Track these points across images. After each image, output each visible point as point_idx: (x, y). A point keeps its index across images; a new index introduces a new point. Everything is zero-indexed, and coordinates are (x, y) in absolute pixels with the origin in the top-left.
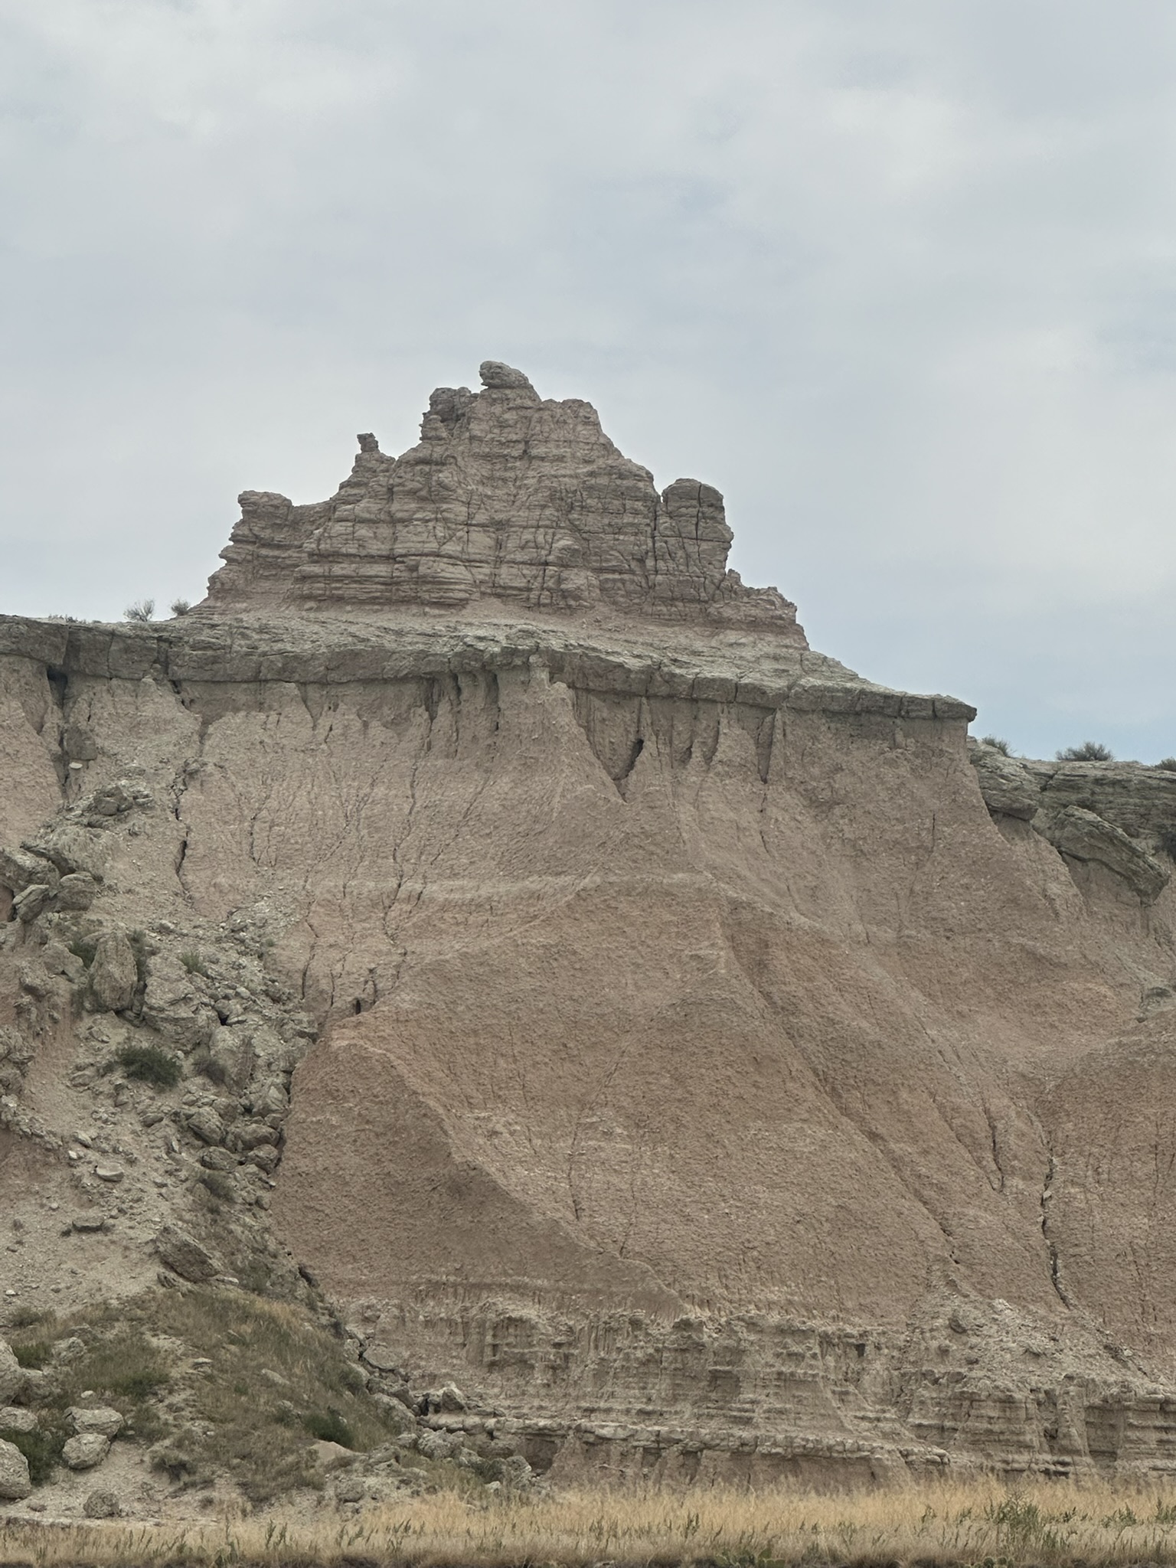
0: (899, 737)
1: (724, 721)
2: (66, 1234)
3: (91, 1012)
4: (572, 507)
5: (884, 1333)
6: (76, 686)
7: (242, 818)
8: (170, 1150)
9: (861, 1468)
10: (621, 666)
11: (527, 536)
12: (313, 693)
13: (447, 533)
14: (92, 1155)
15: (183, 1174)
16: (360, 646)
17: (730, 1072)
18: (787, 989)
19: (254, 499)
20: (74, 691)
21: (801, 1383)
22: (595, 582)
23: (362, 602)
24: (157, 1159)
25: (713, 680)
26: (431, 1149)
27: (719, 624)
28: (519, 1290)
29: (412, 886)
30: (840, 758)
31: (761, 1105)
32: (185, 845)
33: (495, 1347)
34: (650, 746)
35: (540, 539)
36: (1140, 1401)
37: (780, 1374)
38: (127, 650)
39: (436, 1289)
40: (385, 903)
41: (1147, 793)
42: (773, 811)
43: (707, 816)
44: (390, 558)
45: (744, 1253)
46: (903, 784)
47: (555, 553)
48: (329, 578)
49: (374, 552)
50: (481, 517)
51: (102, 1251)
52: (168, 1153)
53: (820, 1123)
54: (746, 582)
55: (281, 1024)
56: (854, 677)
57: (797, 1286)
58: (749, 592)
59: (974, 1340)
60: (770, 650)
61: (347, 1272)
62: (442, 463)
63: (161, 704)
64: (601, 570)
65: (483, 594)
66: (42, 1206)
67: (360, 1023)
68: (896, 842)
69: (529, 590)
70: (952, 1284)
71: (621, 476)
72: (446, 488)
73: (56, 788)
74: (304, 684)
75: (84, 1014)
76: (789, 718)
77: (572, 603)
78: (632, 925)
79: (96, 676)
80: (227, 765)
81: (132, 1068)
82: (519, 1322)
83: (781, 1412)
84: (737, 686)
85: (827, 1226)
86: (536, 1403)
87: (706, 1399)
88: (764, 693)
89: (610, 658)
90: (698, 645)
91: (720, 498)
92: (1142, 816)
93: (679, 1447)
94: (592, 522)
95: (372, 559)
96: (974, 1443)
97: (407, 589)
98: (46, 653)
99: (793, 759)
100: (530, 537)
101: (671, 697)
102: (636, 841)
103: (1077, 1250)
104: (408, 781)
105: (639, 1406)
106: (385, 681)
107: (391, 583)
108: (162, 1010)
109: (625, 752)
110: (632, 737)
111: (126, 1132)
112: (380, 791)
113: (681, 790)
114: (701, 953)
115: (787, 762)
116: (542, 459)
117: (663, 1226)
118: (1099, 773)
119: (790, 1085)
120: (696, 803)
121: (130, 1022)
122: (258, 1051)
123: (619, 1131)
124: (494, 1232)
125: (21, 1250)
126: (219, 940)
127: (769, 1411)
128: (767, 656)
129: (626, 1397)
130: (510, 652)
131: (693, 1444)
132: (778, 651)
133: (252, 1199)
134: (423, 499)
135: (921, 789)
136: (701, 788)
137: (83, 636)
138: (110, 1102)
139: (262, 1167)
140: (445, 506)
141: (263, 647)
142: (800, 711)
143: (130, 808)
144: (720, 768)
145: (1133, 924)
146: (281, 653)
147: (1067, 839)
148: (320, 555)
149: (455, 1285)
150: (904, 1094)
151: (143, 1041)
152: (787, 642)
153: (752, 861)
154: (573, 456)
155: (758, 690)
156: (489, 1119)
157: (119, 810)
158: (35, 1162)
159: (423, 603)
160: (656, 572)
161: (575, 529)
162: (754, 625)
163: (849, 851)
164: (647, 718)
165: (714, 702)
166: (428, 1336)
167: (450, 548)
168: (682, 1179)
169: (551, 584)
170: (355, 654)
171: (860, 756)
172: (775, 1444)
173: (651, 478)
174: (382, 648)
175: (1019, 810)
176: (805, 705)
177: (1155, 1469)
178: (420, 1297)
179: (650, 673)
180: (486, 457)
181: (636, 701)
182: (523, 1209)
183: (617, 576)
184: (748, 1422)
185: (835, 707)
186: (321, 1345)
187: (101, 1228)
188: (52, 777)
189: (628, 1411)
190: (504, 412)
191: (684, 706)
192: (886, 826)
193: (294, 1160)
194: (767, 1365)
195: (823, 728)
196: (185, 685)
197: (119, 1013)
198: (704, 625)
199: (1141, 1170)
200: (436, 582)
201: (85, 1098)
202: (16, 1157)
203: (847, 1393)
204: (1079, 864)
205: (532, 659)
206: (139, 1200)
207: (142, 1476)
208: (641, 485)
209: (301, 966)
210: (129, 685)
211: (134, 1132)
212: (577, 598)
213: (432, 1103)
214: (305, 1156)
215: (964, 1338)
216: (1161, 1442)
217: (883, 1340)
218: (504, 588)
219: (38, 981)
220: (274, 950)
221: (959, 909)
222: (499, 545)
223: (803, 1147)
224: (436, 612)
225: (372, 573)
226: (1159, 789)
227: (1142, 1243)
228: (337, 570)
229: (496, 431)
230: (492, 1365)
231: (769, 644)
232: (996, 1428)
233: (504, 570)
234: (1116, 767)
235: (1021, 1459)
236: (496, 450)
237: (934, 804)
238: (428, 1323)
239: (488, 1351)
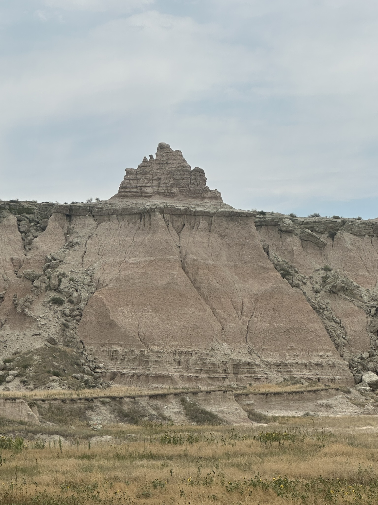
0: (239, 221)
1: (201, 220)
2: (33, 336)
3: (49, 290)
4: (174, 174)
5: (198, 350)
6: (73, 217)
7: (98, 245)
8: (58, 318)
9: (169, 378)
10: (179, 209)
11: (164, 181)
12: (119, 217)
13: (148, 181)
14: (42, 320)
15: (60, 323)
16: (128, 207)
17: (174, 297)
18: (201, 278)
19: (128, 170)
20: (72, 219)
21: (160, 362)
22: (178, 190)
23: (132, 197)
24: (55, 320)
25: (198, 211)
26: (107, 316)
27: (204, 198)
28: (118, 344)
29: (127, 259)
30: (227, 226)
31: (180, 304)
32: (85, 252)
33: (112, 356)
34: (186, 225)
35: (167, 182)
36: (243, 363)
37: (155, 360)
38: (83, 209)
39: (105, 344)
40: (120, 263)
41: (326, 224)
42: (211, 238)
43: (195, 240)
44: (137, 187)
45: (169, 335)
46: (239, 231)
47: (170, 184)
48: (125, 192)
49: (133, 186)
50: (156, 177)
51: (38, 339)
52: (57, 319)
53: (193, 307)
54: (210, 189)
55: (88, 291)
56: (232, 208)
57: (180, 342)
58: (211, 191)
59: (216, 351)
60: (213, 203)
61: (89, 341)
62: (147, 167)
63: (90, 221)
64: (180, 187)
65: (156, 194)
66: (30, 330)
67: (100, 291)
68: (237, 244)
69: (165, 193)
70: (217, 340)
71: (184, 167)
72: (147, 172)
73: (64, 240)
74: (118, 215)
75: (48, 291)
76: (216, 218)
77: (174, 195)
78: (161, 267)
79: (77, 215)
80: (98, 234)
81: (54, 302)
82: (116, 351)
83: (156, 368)
84: (204, 212)
85: (190, 329)
86: (117, 366)
87: (144, 365)
88: (210, 213)
89: (177, 208)
90: (198, 203)
91: (204, 171)
92: (325, 229)
93: (137, 375)
94: (178, 177)
95: (133, 188)
96: (206, 372)
97: (140, 194)
98: (64, 212)
99: (217, 227)
100: (165, 181)
101: (190, 215)
102: (163, 250)
103: (252, 331)
104: (133, 236)
105: (132, 367)
106: (133, 214)
107: (137, 192)
108: (62, 289)
109: (181, 227)
110: (183, 224)
111: (50, 315)
112: (127, 238)
113: (191, 235)
114: (174, 273)
115: (215, 227)
116: (170, 164)
117: (154, 330)
118: (314, 220)
119: (188, 300)
120: (194, 238)
121: (57, 292)
122: (82, 297)
123: (150, 310)
124: (115, 333)
125: (23, 339)
126: (82, 273)
127: (153, 368)
128: (212, 205)
129: (131, 365)
130: (151, 209)
131: (139, 374)
132: (215, 203)
133: (74, 327)
134: (143, 174)
135: (243, 232)
136: (195, 234)
137: (73, 207)
138: (49, 308)
139: (77, 320)
140: (147, 176)
141: (110, 208)
142: (218, 216)
143: (75, 245)
144: (199, 230)
145: (317, 254)
146: (113, 209)
147: (303, 236)
148: (123, 187)
149: (108, 344)
150: (222, 300)
151: (58, 296)
152: (218, 201)
153: (204, 249)
154: (176, 163)
155: (208, 212)
156: (123, 309)
157: (73, 245)
158: (31, 321)
159: (143, 197)
160: (191, 187)
161: (174, 179)
162: (211, 198)
163: (227, 246)
164: (186, 219)
165: (199, 215)
166: (103, 354)
167: (149, 185)
168: (161, 320)
169: (169, 191)
170: (127, 209)
171: (231, 225)
172: (153, 374)
173: (190, 167)
174: (132, 207)
175: (288, 231)
176: (219, 215)
177: (246, 376)
178: (102, 346)
179: (186, 210)
180: (159, 164)
181: (183, 216)
182: (120, 328)
183: (183, 189)
184: (149, 370)
185: (226, 215)
186: (75, 356)
187: (39, 334)
188: (64, 238)
189: (130, 368)
190: (163, 154)
191: (193, 217)
192: (235, 240)
193: (83, 319)
194: (154, 359)
195: (224, 220)
196: (95, 216)
197: (55, 290)
198: (201, 198)
199: (270, 314)
200: (145, 192)
201: (44, 308)
202: (27, 321)
203: (172, 364)
204: (305, 241)
205: (155, 210)
206: (49, 328)
207: (19, 383)
208: (188, 169)
209: (98, 278)
210: (84, 217)
211: (52, 315)
212: (175, 194)
213: (108, 307)
214: (85, 318)
215: (214, 351)
216: (248, 371)
217: (198, 352)
218: (160, 192)
219: (37, 285)
220: (94, 275)
221: (248, 258)
222: (159, 183)
223: (189, 312)
224: (145, 198)
225: (133, 190)
226: (330, 223)
227: (266, 329)
228: (126, 190)
229: (161, 158)
230: (112, 359)
231: (214, 202)
232: (211, 369)
233: (160, 189)
234: (322, 218)
235: (217, 375)
236: (161, 162)
237: (246, 235)
238: (103, 351)
239: (111, 356)
